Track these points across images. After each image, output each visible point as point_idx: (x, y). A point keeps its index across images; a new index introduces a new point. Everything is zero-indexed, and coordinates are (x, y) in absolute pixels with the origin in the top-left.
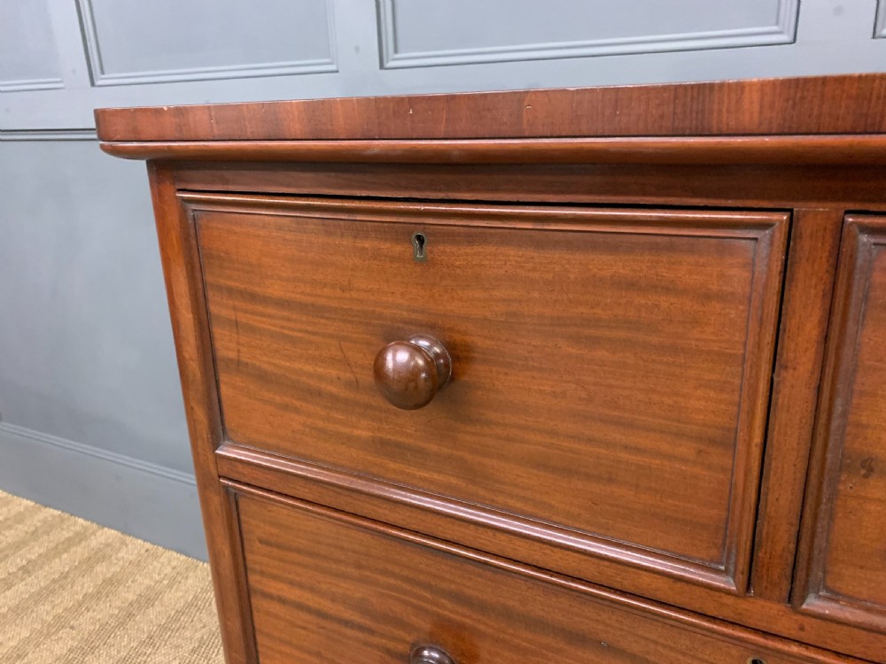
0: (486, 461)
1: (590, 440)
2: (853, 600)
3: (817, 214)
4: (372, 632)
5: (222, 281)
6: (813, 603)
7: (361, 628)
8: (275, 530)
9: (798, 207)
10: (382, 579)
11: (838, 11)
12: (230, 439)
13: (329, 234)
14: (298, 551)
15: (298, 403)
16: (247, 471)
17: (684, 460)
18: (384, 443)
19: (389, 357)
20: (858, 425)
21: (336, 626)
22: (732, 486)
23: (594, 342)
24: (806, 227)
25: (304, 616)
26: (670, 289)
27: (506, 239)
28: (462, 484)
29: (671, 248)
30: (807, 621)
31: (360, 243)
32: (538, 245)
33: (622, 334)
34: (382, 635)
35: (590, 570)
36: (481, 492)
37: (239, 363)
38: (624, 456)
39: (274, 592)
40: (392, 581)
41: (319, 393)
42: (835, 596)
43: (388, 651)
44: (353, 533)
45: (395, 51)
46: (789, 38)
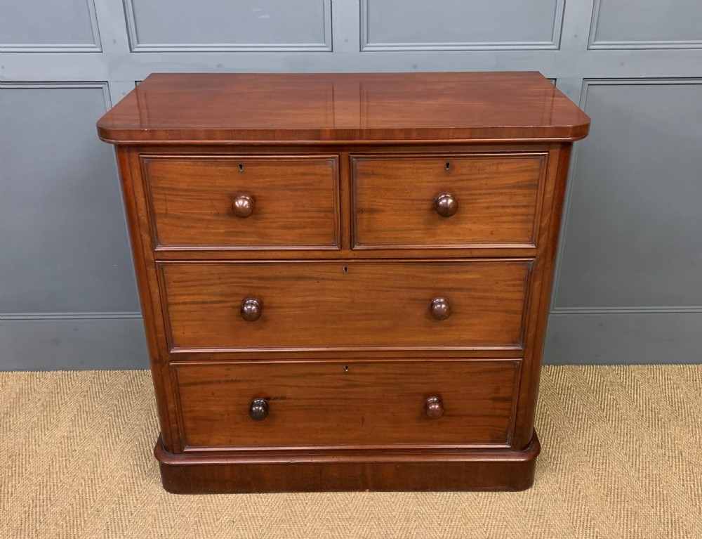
0: (267, 230)
1: (298, 218)
2: (364, 244)
3: (345, 154)
4: (226, 302)
5: (160, 185)
6: (357, 247)
7: (221, 302)
8: (181, 276)
9: (340, 153)
10: (229, 281)
11: (346, 41)
12: (160, 244)
13: (206, 166)
14: (193, 281)
15: (194, 225)
16: (169, 254)
17: (322, 218)
18: (229, 232)
19: (236, 203)
20: (359, 201)
21: (210, 305)
22: (335, 221)
23: (296, 190)
24: (343, 157)
25: (195, 306)
26: (315, 174)
27: (268, 164)
28: (259, 240)
29: (313, 164)
30: (356, 252)
31: (218, 168)
32: (278, 165)
33: (304, 187)
34: (230, 302)
35: (300, 255)
36: (266, 240)
37: (166, 214)
38: (307, 220)
39: (181, 301)
40: (234, 280)
41: (203, 220)
42: (360, 244)
43: (233, 307)
44: (218, 267)
45: (138, 43)
46: (330, 49)
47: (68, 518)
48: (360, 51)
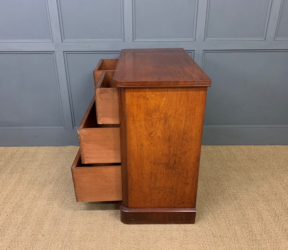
11: (129, 38)
45: (64, 39)
46: (123, 41)
47: (41, 184)
48: (133, 41)
